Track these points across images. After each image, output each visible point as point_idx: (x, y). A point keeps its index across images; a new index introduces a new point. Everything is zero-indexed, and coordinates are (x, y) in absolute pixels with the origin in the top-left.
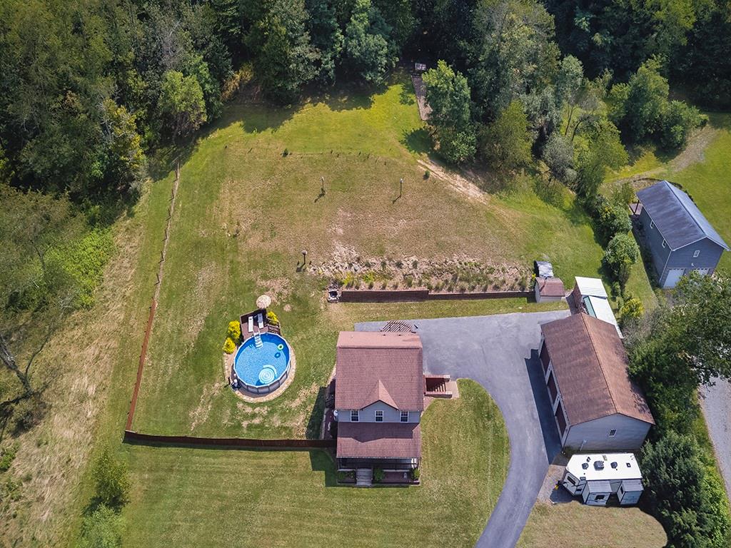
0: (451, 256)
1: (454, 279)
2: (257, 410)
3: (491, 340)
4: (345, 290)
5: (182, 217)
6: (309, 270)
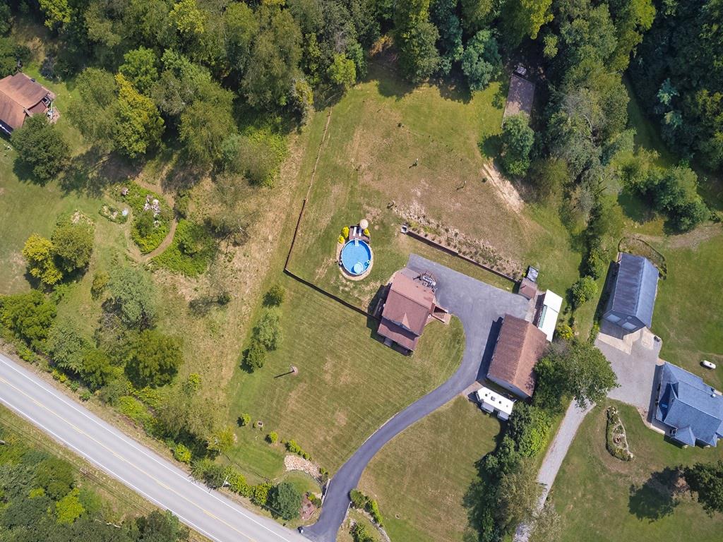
0: (480, 239)
1: (476, 253)
2: (348, 283)
3: (480, 300)
4: (411, 231)
5: (329, 145)
6: (395, 210)
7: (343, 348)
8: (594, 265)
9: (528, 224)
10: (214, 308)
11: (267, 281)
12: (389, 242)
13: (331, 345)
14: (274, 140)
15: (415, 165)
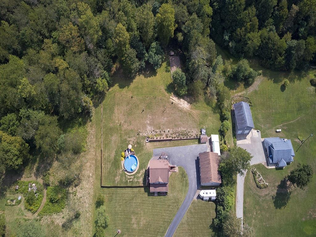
0: (179, 128)
1: (179, 135)
2: (131, 177)
3: (187, 154)
4: (150, 140)
5: (105, 120)
6: (141, 134)
7: (138, 208)
8: (225, 115)
9: (195, 112)
10: (74, 222)
11: (95, 196)
12: (142, 149)
13: (132, 210)
14: (81, 130)
15: (143, 111)
